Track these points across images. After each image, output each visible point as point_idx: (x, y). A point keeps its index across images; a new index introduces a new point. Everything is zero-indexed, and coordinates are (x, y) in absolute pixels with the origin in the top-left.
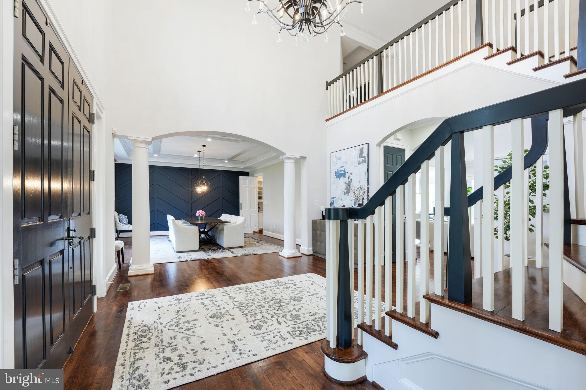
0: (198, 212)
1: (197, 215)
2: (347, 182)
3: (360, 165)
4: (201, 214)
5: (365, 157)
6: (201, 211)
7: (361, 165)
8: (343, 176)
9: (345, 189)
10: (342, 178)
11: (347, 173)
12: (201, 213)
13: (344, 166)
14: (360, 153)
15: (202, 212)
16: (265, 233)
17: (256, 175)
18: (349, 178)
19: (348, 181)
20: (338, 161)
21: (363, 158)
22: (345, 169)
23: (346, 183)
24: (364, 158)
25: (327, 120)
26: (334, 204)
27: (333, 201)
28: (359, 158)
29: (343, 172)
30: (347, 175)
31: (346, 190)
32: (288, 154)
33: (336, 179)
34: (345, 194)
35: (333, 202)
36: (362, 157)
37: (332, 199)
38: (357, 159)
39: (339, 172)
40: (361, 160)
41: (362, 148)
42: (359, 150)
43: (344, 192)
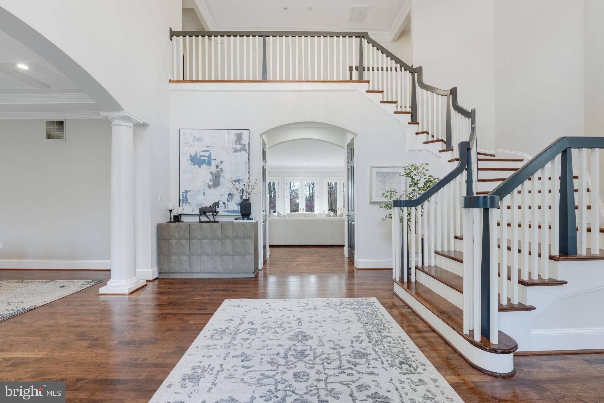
2: (214, 172)
3: (236, 154)
5: (245, 145)
7: (239, 154)
8: (206, 164)
9: (211, 181)
10: (204, 166)
11: (215, 160)
13: (208, 151)
14: (237, 139)
18: (217, 167)
19: (217, 171)
20: (196, 143)
21: (241, 146)
22: (210, 155)
23: (211, 173)
24: (243, 146)
25: (171, 81)
26: (187, 200)
27: (186, 195)
28: (236, 145)
29: (206, 158)
30: (214, 163)
31: (213, 182)
32: (128, 111)
33: (193, 166)
34: (210, 187)
35: (186, 198)
36: (241, 144)
37: (184, 194)
38: (233, 145)
39: (199, 157)
40: (239, 147)
41: (241, 134)
42: (236, 135)
43: (208, 184)
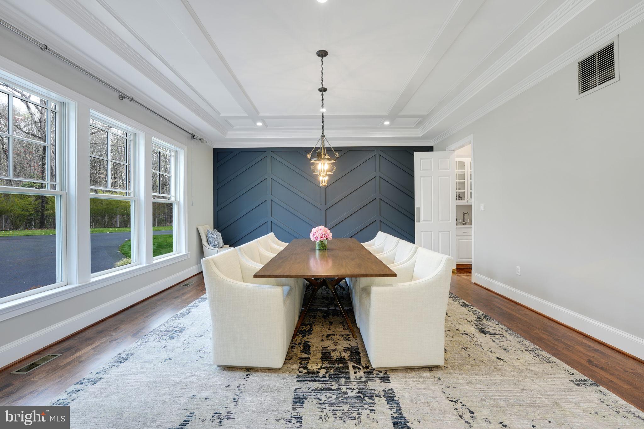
0: (314, 230)
1: (312, 238)
4: (319, 237)
6: (321, 227)
12: (320, 232)
15: (322, 231)
16: (476, 277)
17: (452, 147)
